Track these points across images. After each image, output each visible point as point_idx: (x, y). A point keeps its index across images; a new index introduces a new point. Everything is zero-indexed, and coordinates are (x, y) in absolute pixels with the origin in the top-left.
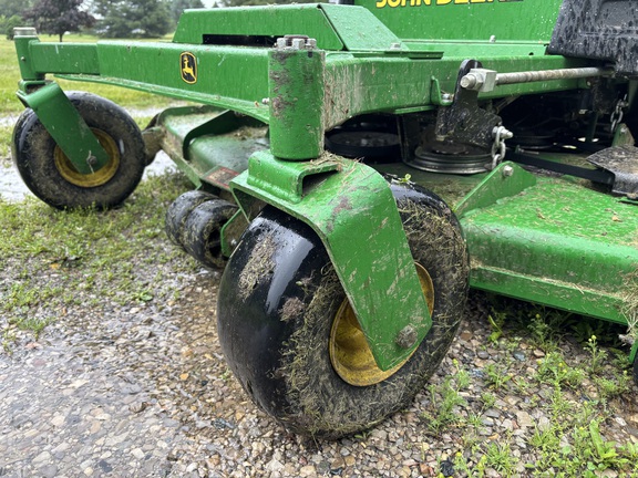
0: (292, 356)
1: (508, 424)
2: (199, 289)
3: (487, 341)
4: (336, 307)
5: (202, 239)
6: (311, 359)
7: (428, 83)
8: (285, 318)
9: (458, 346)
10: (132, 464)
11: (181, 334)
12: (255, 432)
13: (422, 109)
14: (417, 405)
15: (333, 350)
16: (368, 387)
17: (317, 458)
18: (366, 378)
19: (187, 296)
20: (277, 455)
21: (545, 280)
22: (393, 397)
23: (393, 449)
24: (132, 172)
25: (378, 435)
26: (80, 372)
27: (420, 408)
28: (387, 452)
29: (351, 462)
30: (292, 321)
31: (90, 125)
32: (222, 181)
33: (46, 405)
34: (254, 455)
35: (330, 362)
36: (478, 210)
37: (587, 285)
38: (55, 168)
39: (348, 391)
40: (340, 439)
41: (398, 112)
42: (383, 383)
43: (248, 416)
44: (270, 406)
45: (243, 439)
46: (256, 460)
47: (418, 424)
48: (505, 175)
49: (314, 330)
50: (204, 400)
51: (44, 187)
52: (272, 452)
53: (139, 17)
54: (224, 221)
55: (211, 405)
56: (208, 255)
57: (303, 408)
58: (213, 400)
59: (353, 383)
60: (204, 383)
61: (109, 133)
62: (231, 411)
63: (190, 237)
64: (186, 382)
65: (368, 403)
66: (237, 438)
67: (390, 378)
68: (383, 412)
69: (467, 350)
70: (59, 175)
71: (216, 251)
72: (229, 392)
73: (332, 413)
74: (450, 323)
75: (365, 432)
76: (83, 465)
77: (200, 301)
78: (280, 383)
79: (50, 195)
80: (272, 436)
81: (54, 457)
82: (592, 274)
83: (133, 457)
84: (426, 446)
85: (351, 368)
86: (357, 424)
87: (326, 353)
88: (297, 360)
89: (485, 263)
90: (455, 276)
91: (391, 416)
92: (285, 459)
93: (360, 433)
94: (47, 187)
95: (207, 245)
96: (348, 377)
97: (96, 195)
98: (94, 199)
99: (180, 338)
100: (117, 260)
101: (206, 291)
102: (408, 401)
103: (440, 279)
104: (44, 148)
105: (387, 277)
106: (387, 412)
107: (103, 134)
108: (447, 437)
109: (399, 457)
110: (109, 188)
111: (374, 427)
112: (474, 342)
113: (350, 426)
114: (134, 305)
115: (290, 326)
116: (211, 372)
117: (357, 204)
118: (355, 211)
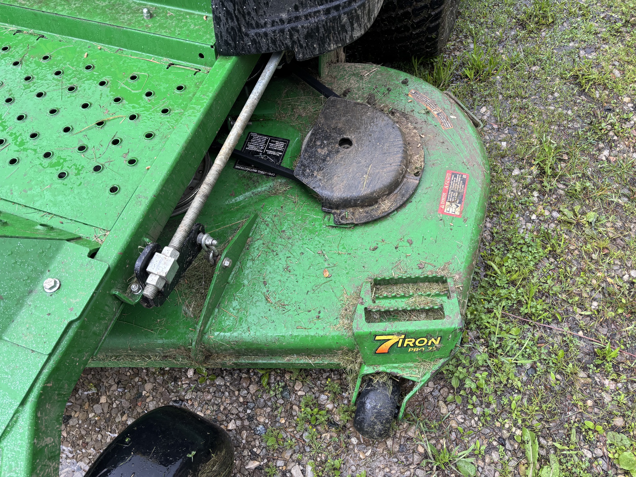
37: (315, 357)
82: (316, 353)
112: (252, 389)
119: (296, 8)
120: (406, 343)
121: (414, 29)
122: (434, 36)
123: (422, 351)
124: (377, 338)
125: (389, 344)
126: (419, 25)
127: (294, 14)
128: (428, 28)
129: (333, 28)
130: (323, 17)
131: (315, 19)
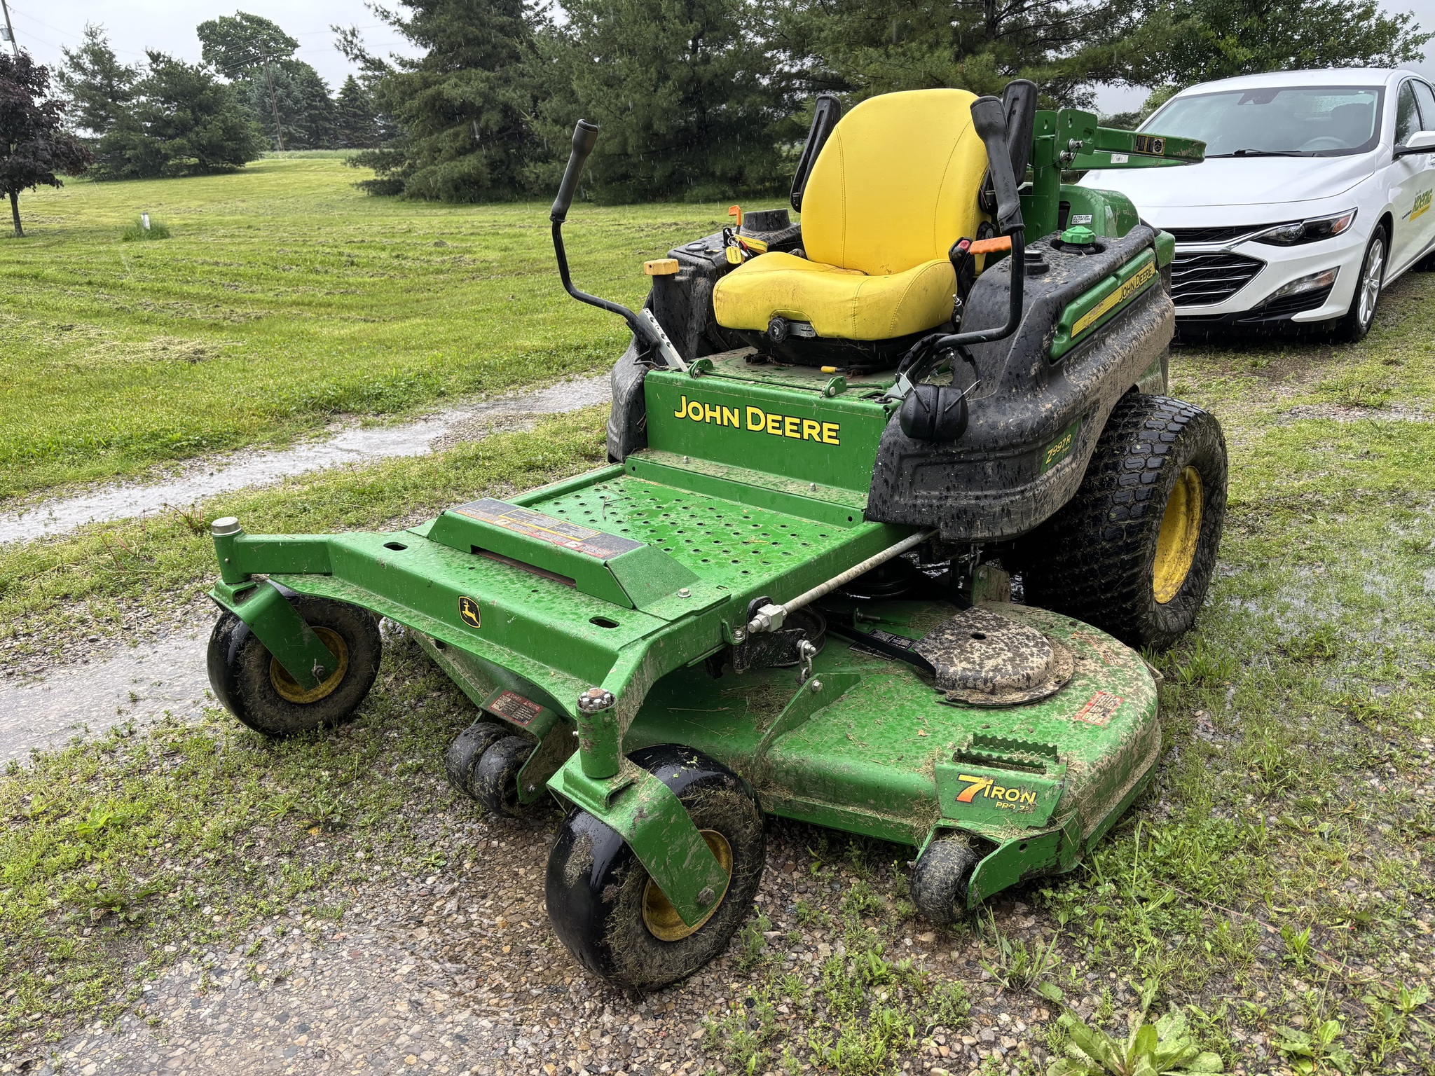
0: (613, 927)
1: (808, 957)
2: (495, 843)
3: (807, 873)
4: (645, 882)
5: (497, 791)
6: (628, 927)
7: (718, 627)
8: (605, 900)
9: (779, 880)
10: (484, 1033)
11: (490, 903)
12: (586, 993)
13: (715, 651)
14: (731, 950)
15: (645, 915)
16: (681, 941)
17: (642, 1008)
18: (680, 932)
19: (484, 854)
20: (608, 1009)
21: (850, 809)
22: (704, 945)
23: (707, 992)
24: (363, 672)
25: (695, 981)
26: (402, 958)
27: (733, 953)
28: (702, 994)
29: (671, 1007)
30: (611, 902)
31: (311, 624)
32: (509, 713)
33: (384, 994)
34: (588, 1012)
35: (644, 926)
36: (788, 734)
37: (885, 812)
38: (272, 688)
39: (663, 947)
40: (661, 989)
41: (691, 664)
42: (694, 935)
43: (576, 980)
44: (598, 968)
45: (576, 1000)
46: (590, 1016)
47: (730, 967)
48: (814, 691)
49: (628, 905)
50: (532, 970)
51: (260, 715)
52: (603, 1008)
53: (182, 128)
54: (518, 765)
55: (539, 974)
56: (504, 807)
57: (625, 966)
58: (540, 969)
59: (667, 939)
60: (528, 953)
61: (334, 628)
62: (559, 978)
63: (483, 788)
64: (510, 954)
65: (683, 954)
66: (569, 1000)
67: (701, 930)
68: (696, 961)
69: (787, 886)
70: (277, 695)
71: (512, 800)
72: (554, 959)
73: (651, 967)
74: (751, 871)
75: (683, 980)
76: (442, 1040)
77: (500, 859)
78: (607, 949)
79: (268, 724)
80: (601, 995)
81: (413, 1037)
82: (888, 801)
83: (483, 1028)
84: (735, 986)
85: (664, 926)
86: (674, 974)
87: (640, 919)
88: (618, 930)
89: (796, 794)
90: (748, 831)
91: (706, 963)
92: (615, 1012)
93: (678, 981)
94: (264, 714)
95: (503, 796)
96: (663, 935)
97: (322, 710)
98: (319, 716)
99: (490, 907)
100: (385, 815)
101: (503, 844)
102: (721, 947)
103: (735, 837)
104: (259, 666)
105: (681, 856)
106: (700, 960)
107: (326, 630)
108: (754, 975)
109: (712, 998)
110: (336, 698)
111: (691, 974)
112: (796, 875)
113: (668, 976)
114: (429, 874)
115: (609, 906)
116: (532, 942)
117: (651, 813)
118: (650, 818)
119: (948, 489)
120: (994, 792)
121: (1104, 592)
122: (1128, 605)
123: (1011, 808)
124: (962, 778)
125: (973, 789)
126: (1108, 587)
127: (945, 494)
128: (1121, 594)
129: (981, 515)
130: (973, 502)
131: (964, 502)
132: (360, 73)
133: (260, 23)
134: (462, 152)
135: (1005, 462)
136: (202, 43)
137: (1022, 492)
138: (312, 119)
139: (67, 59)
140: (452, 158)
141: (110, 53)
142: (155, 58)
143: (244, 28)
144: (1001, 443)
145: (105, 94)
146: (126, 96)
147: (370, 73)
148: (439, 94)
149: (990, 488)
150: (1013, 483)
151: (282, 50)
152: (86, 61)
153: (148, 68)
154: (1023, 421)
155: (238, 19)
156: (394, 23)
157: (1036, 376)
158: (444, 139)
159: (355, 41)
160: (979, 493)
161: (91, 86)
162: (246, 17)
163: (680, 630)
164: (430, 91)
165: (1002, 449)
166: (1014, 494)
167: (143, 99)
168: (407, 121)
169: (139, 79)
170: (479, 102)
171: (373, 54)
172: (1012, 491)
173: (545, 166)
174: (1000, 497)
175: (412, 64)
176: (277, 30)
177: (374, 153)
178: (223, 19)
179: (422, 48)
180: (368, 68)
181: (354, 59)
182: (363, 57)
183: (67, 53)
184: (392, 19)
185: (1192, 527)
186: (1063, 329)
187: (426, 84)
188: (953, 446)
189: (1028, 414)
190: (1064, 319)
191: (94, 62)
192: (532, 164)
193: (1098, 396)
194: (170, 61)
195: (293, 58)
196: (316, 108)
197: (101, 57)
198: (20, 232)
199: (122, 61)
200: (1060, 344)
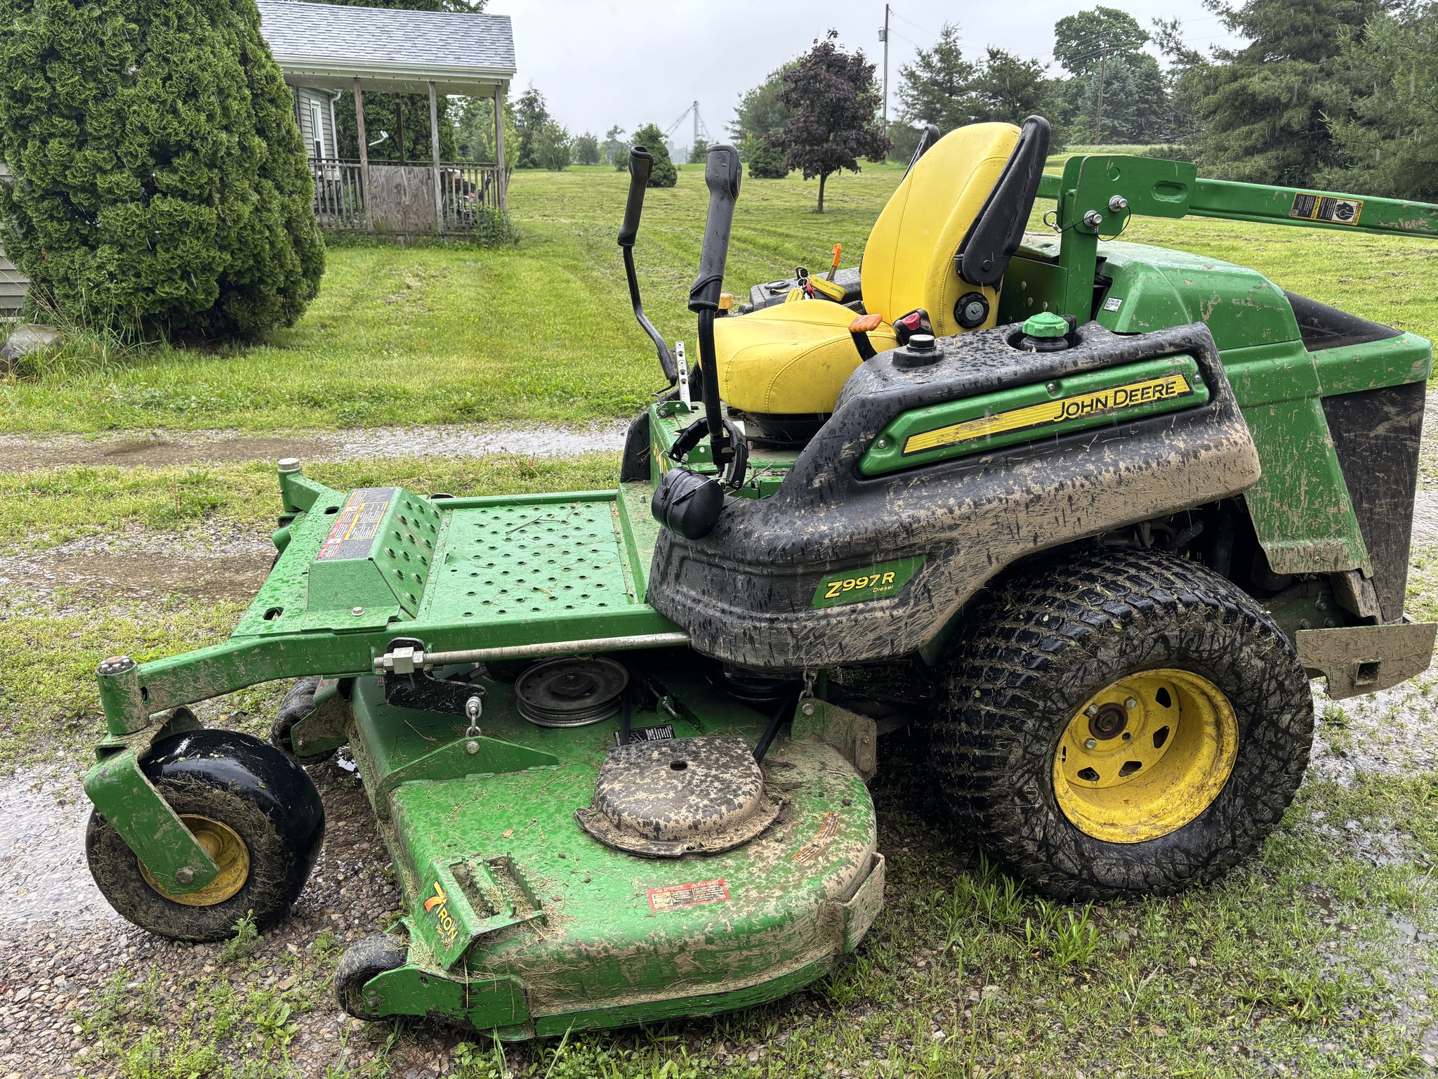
7: (366, 653)
117: (110, 776)
118: (107, 780)
119: (703, 592)
127: (699, 596)
129: (723, 632)
130: (718, 614)
131: (711, 612)
132: (1170, 67)
133: (1116, 16)
134: (1250, 152)
135: (755, 580)
136: (1057, 38)
137: (772, 621)
138: (1140, 113)
139: (919, 59)
140: (1237, 158)
141: (957, 50)
142: (993, 55)
143: (1100, 22)
144: (749, 557)
145: (944, 90)
146: (961, 91)
147: (1180, 67)
148: (1244, 88)
149: (738, 605)
150: (762, 607)
151: (1133, 43)
152: (935, 59)
153: (986, 64)
154: (777, 538)
155: (1097, 13)
156: (1221, 13)
157: (820, 489)
158: (1236, 138)
159: (1174, 34)
160: (726, 607)
161: (935, 83)
162: (1108, 13)
163: (307, 641)
164: (1235, 85)
165: (750, 564)
166: (760, 620)
167: (974, 94)
168: (1206, 117)
169: (976, 76)
170: (1284, 99)
171: (1189, 46)
172: (759, 615)
173: (1341, 172)
174: (744, 618)
175: (1226, 55)
176: (1133, 23)
177: (1162, 150)
178: (1082, 15)
179: (1247, 39)
180: (1180, 61)
181: (1168, 53)
182: (1179, 49)
183: (920, 54)
184: (1221, 9)
185: (1219, 760)
186: (891, 441)
187: (1234, 77)
188: (710, 547)
189: (788, 532)
190: (896, 429)
191: (941, 60)
192: (1326, 170)
193: (954, 534)
194: (1006, 59)
195: (1140, 51)
196: (1147, 101)
197: (948, 54)
198: (820, 210)
199: (965, 59)
200: (878, 457)
